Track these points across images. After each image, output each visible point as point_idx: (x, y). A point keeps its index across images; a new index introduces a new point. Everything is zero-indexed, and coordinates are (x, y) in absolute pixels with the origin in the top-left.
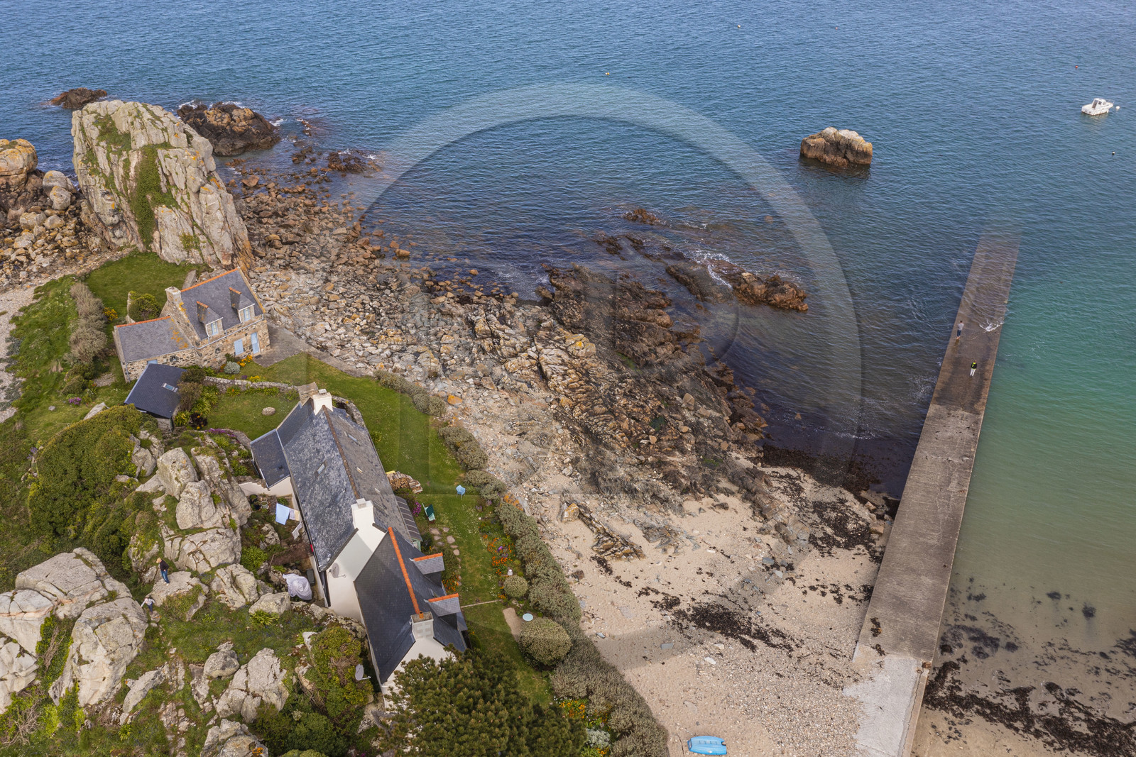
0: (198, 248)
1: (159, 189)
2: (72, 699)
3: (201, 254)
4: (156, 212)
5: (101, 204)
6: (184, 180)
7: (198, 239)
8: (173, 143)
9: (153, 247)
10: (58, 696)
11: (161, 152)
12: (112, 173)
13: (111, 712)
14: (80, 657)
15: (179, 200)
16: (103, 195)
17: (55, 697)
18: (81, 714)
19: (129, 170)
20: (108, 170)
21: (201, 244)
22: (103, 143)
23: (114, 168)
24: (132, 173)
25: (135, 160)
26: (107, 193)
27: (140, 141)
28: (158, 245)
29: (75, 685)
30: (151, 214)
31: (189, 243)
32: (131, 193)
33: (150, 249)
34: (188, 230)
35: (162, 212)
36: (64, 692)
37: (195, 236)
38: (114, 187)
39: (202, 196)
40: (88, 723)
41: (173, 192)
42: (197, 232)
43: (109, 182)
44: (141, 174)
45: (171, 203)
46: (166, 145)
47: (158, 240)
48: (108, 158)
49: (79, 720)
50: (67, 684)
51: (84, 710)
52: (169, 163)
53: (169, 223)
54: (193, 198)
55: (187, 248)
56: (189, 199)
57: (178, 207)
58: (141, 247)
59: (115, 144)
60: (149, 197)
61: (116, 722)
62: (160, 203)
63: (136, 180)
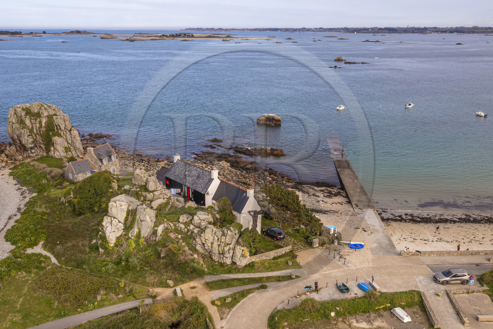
0: (71, 151)
1: (54, 130)
2: (139, 236)
3: (72, 153)
4: (53, 139)
5: (26, 140)
6: (64, 126)
7: (70, 148)
8: (58, 114)
9: (50, 154)
10: (133, 235)
11: (54, 117)
12: (32, 127)
13: (153, 238)
14: (141, 219)
15: (62, 134)
16: (28, 136)
17: (132, 236)
18: (142, 240)
19: (42, 124)
20: (31, 126)
21: (72, 150)
22: (28, 117)
23: (34, 125)
24: (43, 125)
25: (44, 121)
26: (30, 135)
27: (46, 114)
28: (53, 153)
29: (139, 230)
30: (51, 140)
31: (67, 150)
32: (43, 133)
33: (49, 155)
34: (66, 145)
35: (56, 139)
36: (135, 233)
37: (69, 147)
38: (34, 132)
39: (72, 132)
40: (145, 243)
41: (60, 131)
42: (70, 145)
43: (31, 131)
44: (48, 125)
45: (59, 135)
46: (55, 115)
47: (53, 150)
48: (31, 121)
49: (142, 243)
50: (136, 230)
51: (143, 239)
52: (58, 121)
53: (59, 142)
54: (68, 133)
55: (66, 152)
56: (66, 133)
57: (62, 137)
58: (45, 154)
59: (33, 116)
60: (51, 133)
61: (155, 241)
62: (55, 135)
63: (45, 127)
